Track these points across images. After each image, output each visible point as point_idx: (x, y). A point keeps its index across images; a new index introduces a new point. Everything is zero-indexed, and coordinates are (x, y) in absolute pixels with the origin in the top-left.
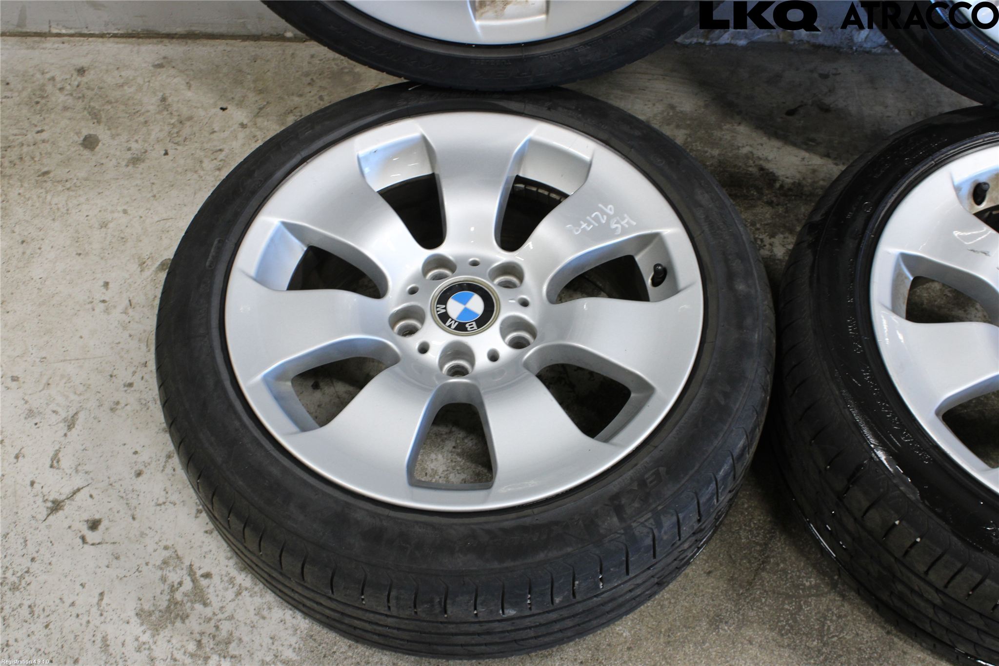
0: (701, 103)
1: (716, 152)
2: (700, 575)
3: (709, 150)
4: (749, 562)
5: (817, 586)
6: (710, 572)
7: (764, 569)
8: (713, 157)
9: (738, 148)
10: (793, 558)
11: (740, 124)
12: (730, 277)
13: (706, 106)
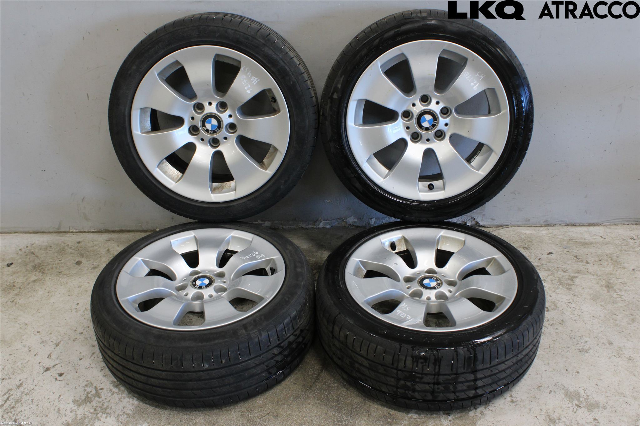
0: (311, 245)
1: (314, 259)
2: (292, 384)
3: (312, 259)
4: (312, 380)
5: (337, 386)
6: (296, 383)
7: (317, 382)
8: (313, 261)
9: (323, 258)
10: (329, 378)
11: (324, 251)
12: (296, 267)
13: (312, 246)
